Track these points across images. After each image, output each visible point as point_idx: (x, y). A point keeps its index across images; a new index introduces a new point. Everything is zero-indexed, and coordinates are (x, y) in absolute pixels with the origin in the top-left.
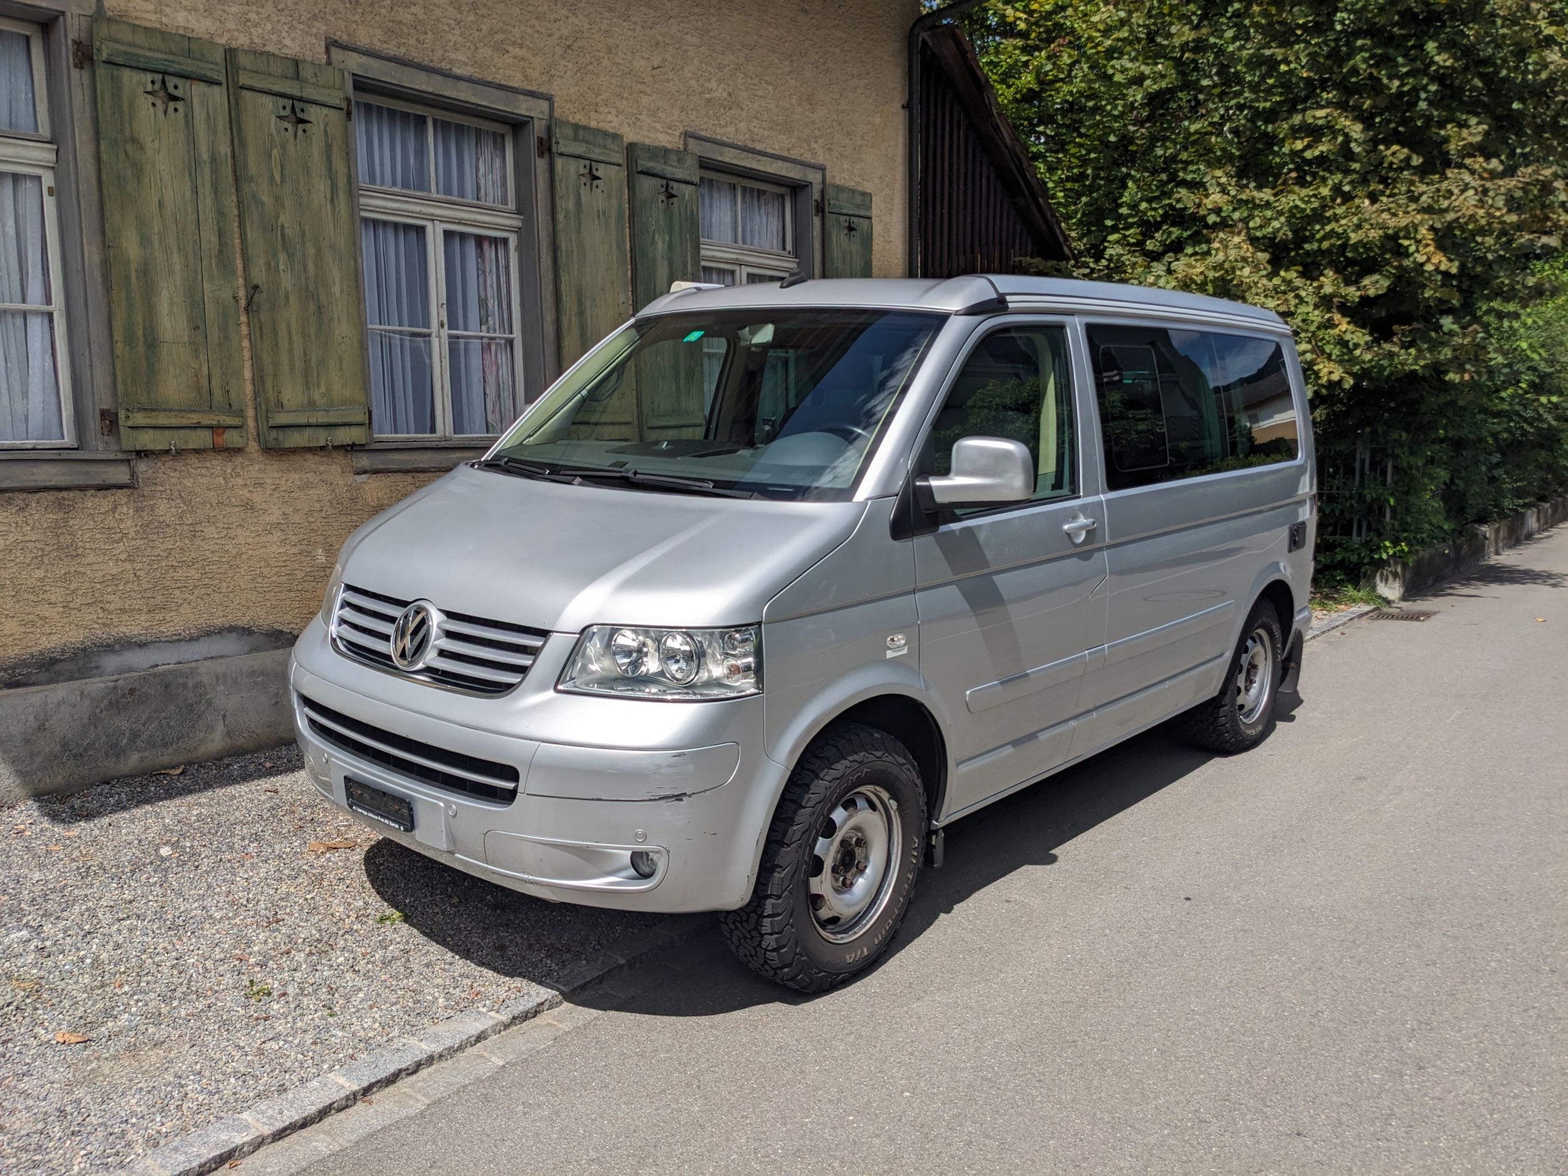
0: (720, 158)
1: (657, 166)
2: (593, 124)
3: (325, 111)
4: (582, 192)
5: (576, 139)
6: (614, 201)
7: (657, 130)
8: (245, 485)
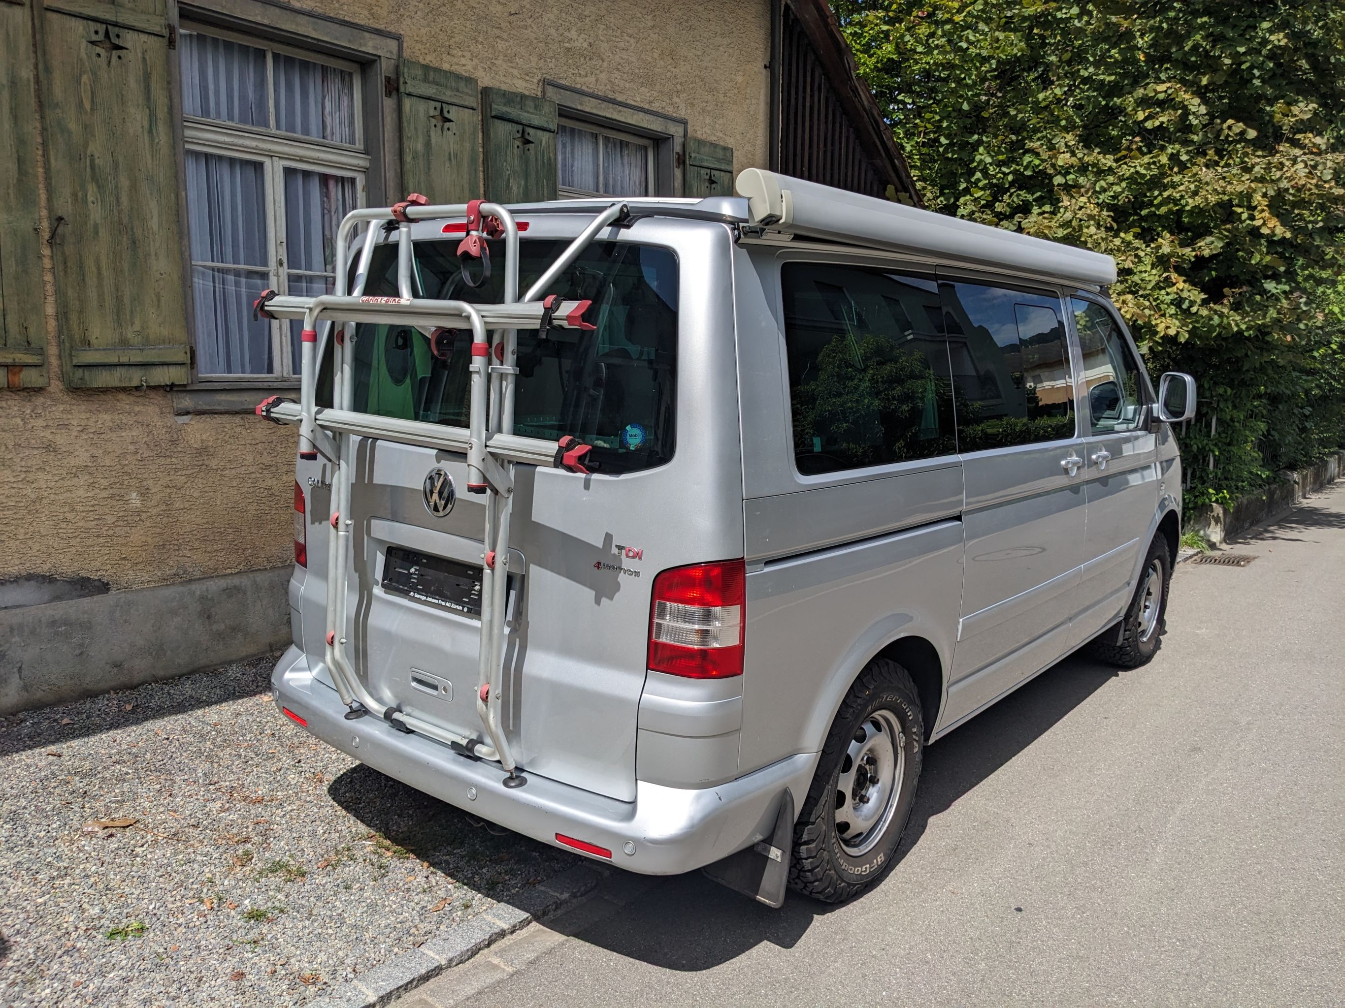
0: (579, 108)
1: (513, 112)
2: (446, 67)
3: (143, 37)
4: (433, 134)
5: (426, 80)
6: (467, 145)
7: (513, 77)
8: (47, 426)
